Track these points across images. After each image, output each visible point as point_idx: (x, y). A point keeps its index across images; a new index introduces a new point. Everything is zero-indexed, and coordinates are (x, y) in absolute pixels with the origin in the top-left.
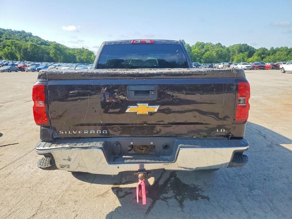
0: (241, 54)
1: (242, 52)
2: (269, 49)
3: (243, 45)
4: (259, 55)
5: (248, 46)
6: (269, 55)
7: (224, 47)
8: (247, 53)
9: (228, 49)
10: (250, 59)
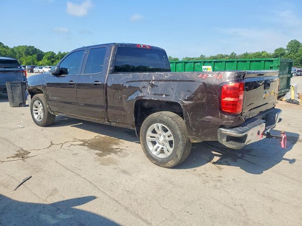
0: (29, 56)
1: (31, 55)
2: (57, 54)
3: (30, 47)
4: (49, 59)
5: (36, 49)
6: (58, 59)
7: (7, 48)
8: (35, 56)
9: (12, 50)
10: (41, 63)
